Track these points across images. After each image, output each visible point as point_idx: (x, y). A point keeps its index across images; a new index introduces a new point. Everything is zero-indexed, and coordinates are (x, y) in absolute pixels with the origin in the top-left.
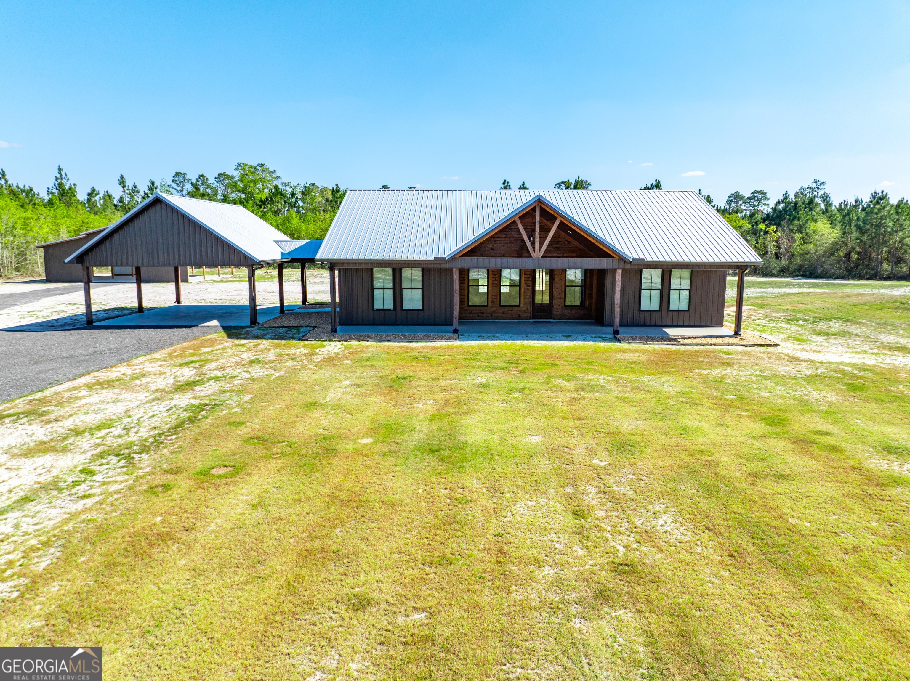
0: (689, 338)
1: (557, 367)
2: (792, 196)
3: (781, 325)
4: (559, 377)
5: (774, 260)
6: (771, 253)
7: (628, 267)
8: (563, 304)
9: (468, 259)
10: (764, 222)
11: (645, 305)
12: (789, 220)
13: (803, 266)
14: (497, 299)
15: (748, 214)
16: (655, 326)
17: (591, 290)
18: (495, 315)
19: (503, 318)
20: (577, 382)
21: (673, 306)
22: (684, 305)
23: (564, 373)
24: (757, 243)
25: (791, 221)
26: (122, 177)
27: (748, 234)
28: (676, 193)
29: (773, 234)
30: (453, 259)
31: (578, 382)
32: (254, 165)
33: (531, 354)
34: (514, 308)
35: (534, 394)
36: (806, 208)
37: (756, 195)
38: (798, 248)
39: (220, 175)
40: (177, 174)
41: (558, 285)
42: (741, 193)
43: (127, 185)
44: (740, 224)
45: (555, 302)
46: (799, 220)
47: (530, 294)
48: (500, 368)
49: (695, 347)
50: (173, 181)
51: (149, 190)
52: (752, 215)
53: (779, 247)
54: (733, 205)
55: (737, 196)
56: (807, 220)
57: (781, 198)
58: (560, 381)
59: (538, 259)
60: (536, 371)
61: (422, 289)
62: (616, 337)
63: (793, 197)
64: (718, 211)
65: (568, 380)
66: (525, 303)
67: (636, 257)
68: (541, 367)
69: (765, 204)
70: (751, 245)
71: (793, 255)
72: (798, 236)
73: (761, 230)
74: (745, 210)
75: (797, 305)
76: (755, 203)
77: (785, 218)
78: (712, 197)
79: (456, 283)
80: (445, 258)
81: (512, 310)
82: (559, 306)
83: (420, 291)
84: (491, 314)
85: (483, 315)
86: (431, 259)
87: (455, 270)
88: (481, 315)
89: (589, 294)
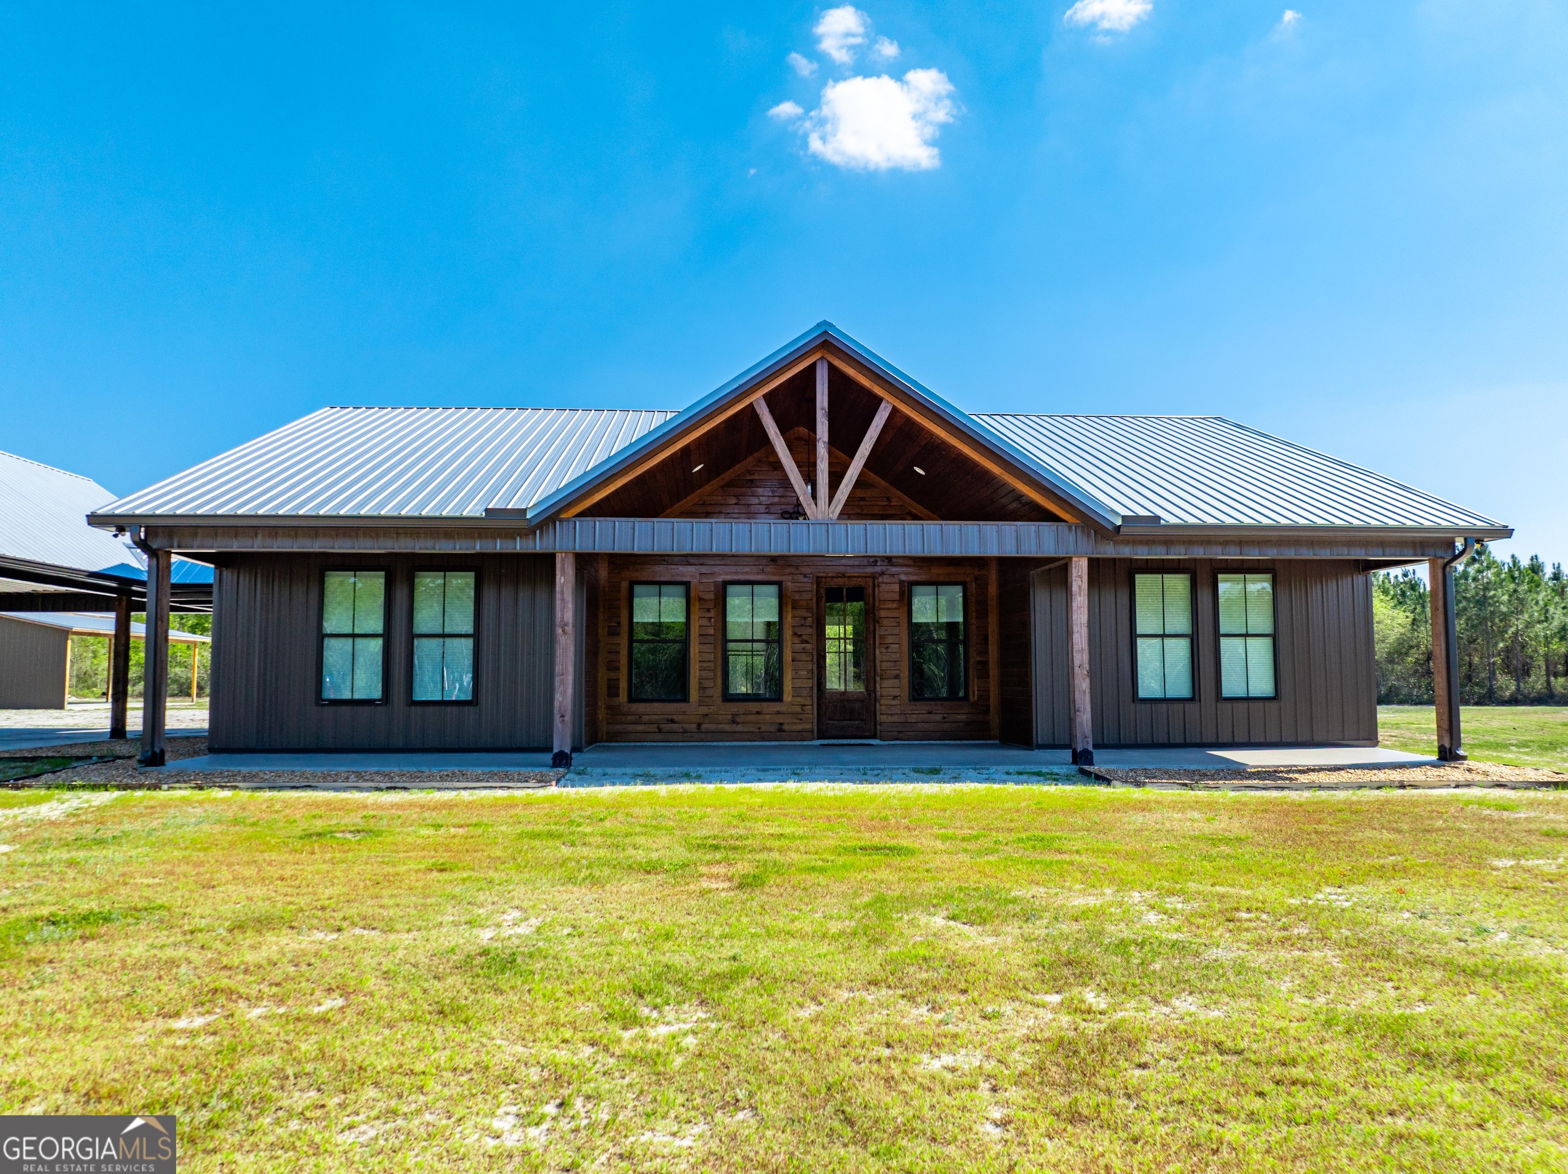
1: (913, 862)
4: (931, 907)
7: (1109, 551)
8: (905, 695)
9: (604, 523)
11: (1148, 686)
14: (714, 679)
16: (1185, 744)
17: (985, 652)
18: (712, 727)
19: (732, 736)
20: (1028, 928)
21: (1232, 684)
22: (1262, 684)
23: (948, 883)
31: (1039, 929)
33: (803, 817)
34: (764, 705)
35: (787, 1017)
41: (889, 639)
45: (884, 688)
47: (809, 667)
48: (650, 869)
58: (938, 921)
59: (826, 522)
60: (813, 877)
61: (477, 632)
62: (1085, 773)
65: (977, 919)
66: (797, 691)
68: (840, 861)
79: (563, 600)
80: (524, 511)
81: (758, 713)
82: (895, 697)
83: (470, 642)
84: (699, 725)
85: (674, 726)
86: (480, 513)
87: (563, 560)
88: (667, 727)
89: (979, 662)
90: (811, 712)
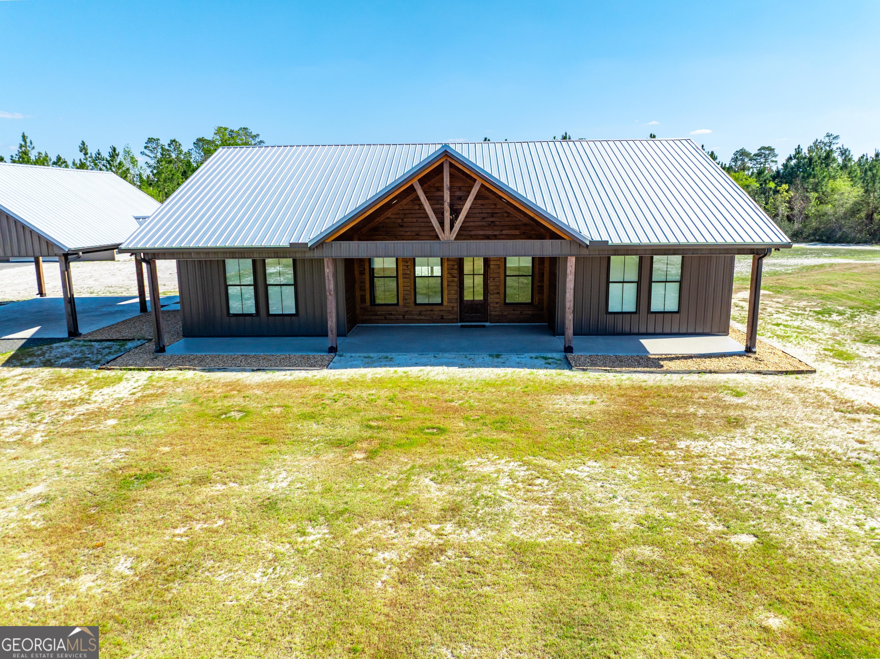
0: (677, 358)
2: (805, 151)
3: (808, 323)
5: (787, 223)
6: (783, 215)
7: (585, 252)
8: (502, 302)
9: (345, 244)
10: (774, 180)
11: (614, 306)
12: (803, 177)
13: (819, 229)
14: (410, 295)
15: (755, 171)
16: (630, 334)
17: (542, 281)
18: (410, 317)
19: (419, 321)
21: (656, 305)
22: (672, 305)
24: (767, 204)
25: (805, 179)
26: (83, 143)
27: (756, 193)
28: (664, 143)
29: (785, 193)
30: (321, 244)
32: (236, 129)
34: (434, 307)
36: (822, 163)
37: (763, 151)
38: (813, 209)
39: (199, 140)
40: (150, 140)
41: (495, 275)
42: (747, 150)
43: (89, 152)
44: (747, 183)
45: (492, 298)
46: (814, 177)
47: (456, 288)
49: (686, 377)
50: (146, 147)
51: (110, 157)
52: (760, 173)
53: (792, 209)
54: (739, 163)
55: (743, 153)
56: (824, 177)
57: (793, 153)
59: (448, 242)
61: (295, 285)
62: (566, 358)
63: (807, 152)
64: (724, 169)
66: (450, 301)
67: (597, 238)
69: (772, 161)
70: (761, 206)
71: (807, 217)
72: (813, 195)
73: (771, 188)
74: (752, 167)
75: (823, 287)
76: (763, 160)
77: (797, 176)
78: (716, 154)
79: (329, 279)
80: (307, 244)
81: (431, 310)
82: (497, 303)
83: (292, 288)
84: (404, 316)
85: (392, 317)
86: (287, 245)
87: (327, 261)
88: (389, 317)
89: (539, 286)
90: (457, 309)
